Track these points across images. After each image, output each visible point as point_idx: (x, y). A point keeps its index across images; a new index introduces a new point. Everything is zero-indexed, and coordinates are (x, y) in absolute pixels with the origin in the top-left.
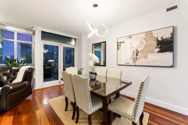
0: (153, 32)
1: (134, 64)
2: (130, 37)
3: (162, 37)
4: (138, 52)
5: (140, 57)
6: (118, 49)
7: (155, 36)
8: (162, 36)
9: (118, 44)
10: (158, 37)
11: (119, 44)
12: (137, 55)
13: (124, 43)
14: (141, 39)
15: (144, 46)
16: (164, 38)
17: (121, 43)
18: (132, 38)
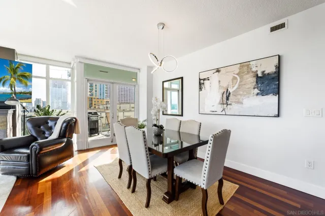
0: (251, 63)
1: (224, 113)
2: (218, 71)
3: (264, 72)
4: (230, 93)
5: (232, 102)
6: (201, 89)
7: (254, 69)
8: (264, 70)
9: (200, 82)
10: (257, 71)
11: (202, 81)
12: (227, 99)
13: (209, 80)
14: (234, 74)
15: (237, 84)
16: (266, 72)
17: (204, 80)
18: (220, 73)
